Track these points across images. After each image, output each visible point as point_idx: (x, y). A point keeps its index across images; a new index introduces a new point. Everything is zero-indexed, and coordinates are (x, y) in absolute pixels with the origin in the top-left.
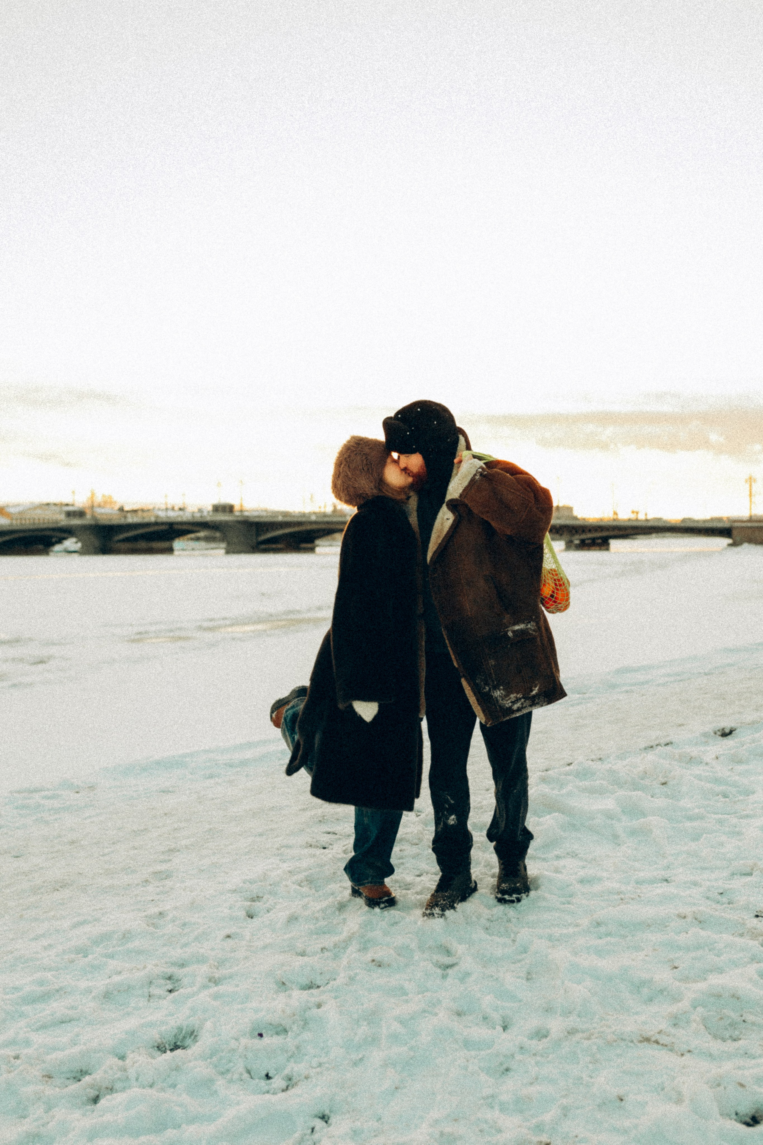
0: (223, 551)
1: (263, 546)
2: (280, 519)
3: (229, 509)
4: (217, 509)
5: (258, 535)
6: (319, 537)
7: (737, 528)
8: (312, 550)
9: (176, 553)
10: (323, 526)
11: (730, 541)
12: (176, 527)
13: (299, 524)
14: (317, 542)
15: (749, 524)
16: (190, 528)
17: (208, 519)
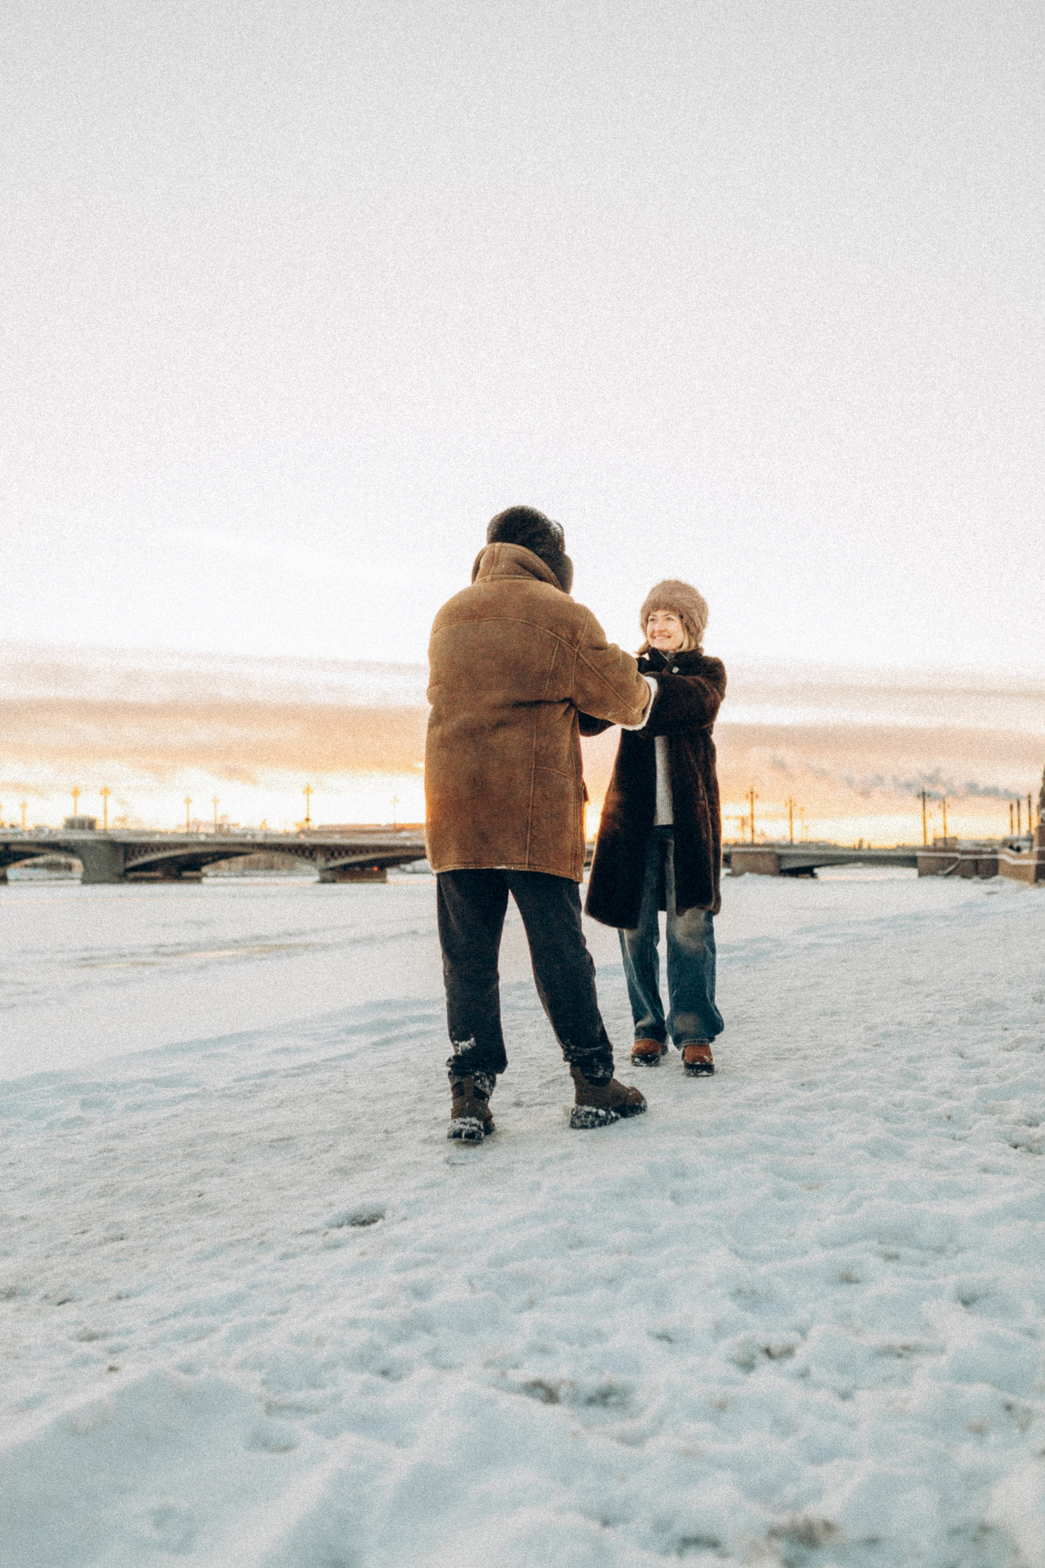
0: (78, 882)
1: (132, 875)
2: (157, 839)
3: (90, 825)
4: (71, 824)
5: (127, 858)
6: (206, 863)
7: (737, 853)
8: (198, 880)
9: (10, 883)
10: (210, 849)
11: (729, 871)
12: (14, 848)
13: (183, 845)
14: (205, 869)
15: (752, 850)
16: (34, 850)
17: (60, 838)
